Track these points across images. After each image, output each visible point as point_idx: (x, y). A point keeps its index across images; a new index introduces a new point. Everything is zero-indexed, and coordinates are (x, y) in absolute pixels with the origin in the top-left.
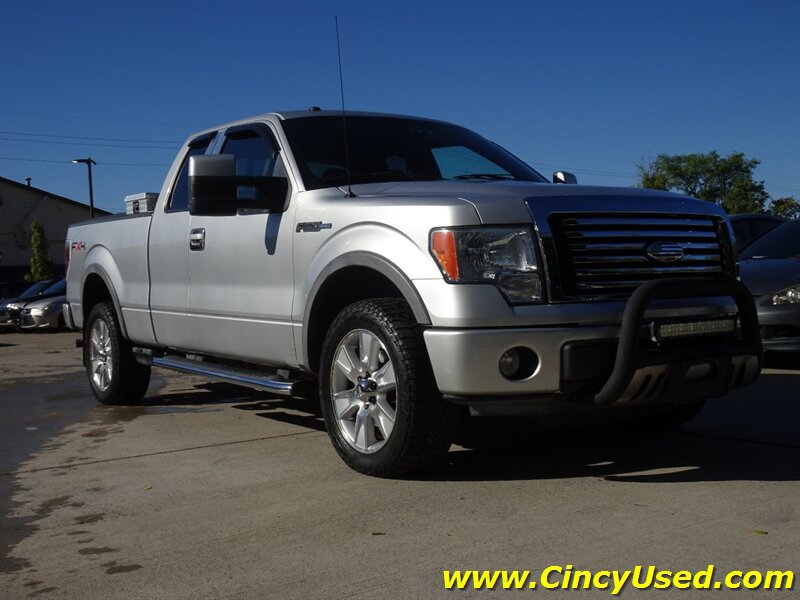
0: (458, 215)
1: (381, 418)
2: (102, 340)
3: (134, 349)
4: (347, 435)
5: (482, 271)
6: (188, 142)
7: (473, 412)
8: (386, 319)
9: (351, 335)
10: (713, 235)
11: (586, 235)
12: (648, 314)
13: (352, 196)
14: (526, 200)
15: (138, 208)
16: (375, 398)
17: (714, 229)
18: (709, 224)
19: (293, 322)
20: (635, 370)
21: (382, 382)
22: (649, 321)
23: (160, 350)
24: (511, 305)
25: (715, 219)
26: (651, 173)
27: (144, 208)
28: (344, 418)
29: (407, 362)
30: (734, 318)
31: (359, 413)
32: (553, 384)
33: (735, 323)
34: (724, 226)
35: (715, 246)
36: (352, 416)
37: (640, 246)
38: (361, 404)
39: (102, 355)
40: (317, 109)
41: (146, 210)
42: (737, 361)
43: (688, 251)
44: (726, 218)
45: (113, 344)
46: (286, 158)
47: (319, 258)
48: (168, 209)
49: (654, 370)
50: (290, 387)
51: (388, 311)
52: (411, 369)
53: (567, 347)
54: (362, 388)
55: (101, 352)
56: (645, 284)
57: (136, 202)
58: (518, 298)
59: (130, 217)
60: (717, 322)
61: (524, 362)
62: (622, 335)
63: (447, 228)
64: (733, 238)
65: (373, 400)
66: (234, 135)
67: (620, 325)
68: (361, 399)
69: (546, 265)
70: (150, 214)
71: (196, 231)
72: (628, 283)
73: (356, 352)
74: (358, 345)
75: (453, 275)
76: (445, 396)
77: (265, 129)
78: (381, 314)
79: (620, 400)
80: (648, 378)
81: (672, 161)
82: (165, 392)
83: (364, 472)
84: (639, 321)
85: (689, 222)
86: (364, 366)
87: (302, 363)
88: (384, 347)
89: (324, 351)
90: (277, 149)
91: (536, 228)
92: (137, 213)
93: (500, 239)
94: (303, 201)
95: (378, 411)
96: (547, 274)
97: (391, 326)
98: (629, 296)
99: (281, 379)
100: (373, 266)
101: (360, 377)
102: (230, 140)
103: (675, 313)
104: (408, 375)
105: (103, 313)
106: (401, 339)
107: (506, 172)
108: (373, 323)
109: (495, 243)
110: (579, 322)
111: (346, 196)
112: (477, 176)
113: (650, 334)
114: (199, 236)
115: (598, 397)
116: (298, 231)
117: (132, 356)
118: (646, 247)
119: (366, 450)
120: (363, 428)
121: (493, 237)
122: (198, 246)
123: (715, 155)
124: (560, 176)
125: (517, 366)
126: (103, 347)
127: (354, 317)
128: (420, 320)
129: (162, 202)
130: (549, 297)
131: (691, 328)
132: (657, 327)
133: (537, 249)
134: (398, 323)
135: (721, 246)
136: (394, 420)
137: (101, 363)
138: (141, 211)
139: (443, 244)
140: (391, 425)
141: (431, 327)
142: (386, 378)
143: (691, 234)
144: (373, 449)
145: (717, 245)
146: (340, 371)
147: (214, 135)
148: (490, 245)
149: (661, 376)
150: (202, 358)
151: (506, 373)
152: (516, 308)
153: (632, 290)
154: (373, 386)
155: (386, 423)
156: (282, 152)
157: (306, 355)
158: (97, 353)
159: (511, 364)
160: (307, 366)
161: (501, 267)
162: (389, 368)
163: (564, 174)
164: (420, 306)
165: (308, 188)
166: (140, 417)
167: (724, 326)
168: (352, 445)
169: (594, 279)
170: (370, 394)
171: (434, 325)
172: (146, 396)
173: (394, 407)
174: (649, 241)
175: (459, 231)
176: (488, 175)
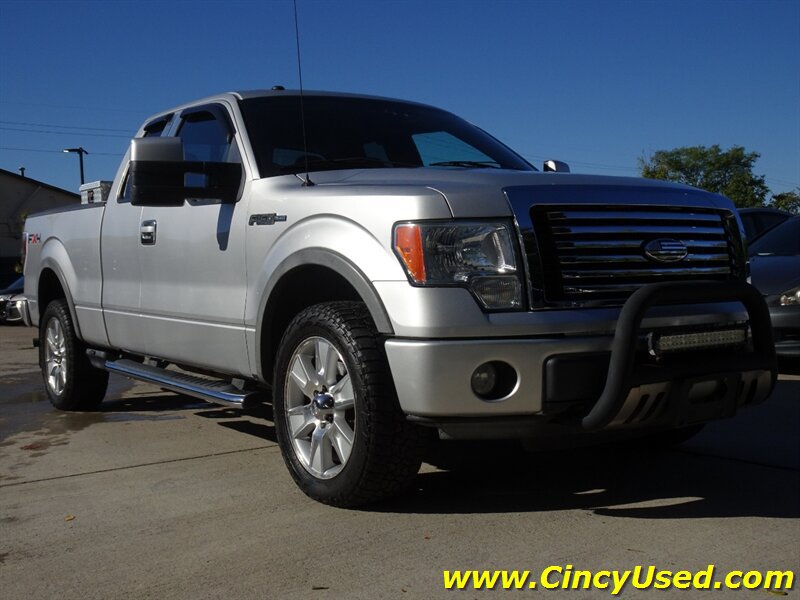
0: (426, 207)
1: (339, 440)
2: (56, 340)
3: (88, 351)
4: (302, 457)
5: (453, 273)
6: (144, 126)
7: (443, 435)
8: (344, 326)
9: (307, 343)
10: (721, 231)
11: (574, 230)
12: (646, 322)
13: (310, 184)
14: (506, 189)
15: (92, 198)
16: (332, 416)
17: (722, 224)
18: (717, 218)
19: (246, 326)
20: (630, 389)
21: (340, 399)
22: (647, 331)
23: (114, 353)
24: (486, 312)
25: (722, 213)
26: (652, 165)
27: (98, 198)
28: (300, 437)
29: (366, 376)
30: (743, 326)
31: (314, 433)
32: (534, 404)
33: (746, 333)
34: (733, 221)
35: (723, 244)
36: (307, 435)
37: (637, 243)
38: (317, 422)
39: (56, 356)
40: (281, 88)
41: (100, 200)
42: (747, 377)
43: (691, 250)
44: (735, 213)
45: (66, 344)
46: (242, 141)
47: (274, 254)
48: (121, 199)
49: (652, 389)
50: (242, 400)
51: (346, 318)
52: (371, 384)
53: (550, 362)
54: (317, 404)
55: (56, 353)
56: (643, 288)
57: (91, 191)
58: (495, 303)
59: (85, 207)
60: (726, 332)
61: (500, 378)
62: (615, 348)
63: (414, 221)
64: (743, 236)
65: (330, 418)
66: (190, 117)
67: (613, 335)
68: (317, 417)
69: (527, 265)
70: (103, 204)
71: (147, 224)
72: (623, 287)
73: (312, 362)
74: (314, 355)
75: (419, 276)
76: (409, 417)
77: (222, 110)
78: (338, 320)
79: (612, 423)
80: (645, 398)
81: (672, 155)
82: (129, 395)
83: (320, 501)
84: (634, 331)
85: (692, 217)
86: (320, 378)
87: (255, 373)
88: (341, 358)
89: (278, 360)
90: (232, 132)
91: (516, 223)
92: (92, 203)
93: (473, 235)
94: (258, 190)
95: (335, 431)
96: (528, 274)
97: (349, 334)
98: (624, 302)
99: (235, 390)
100: (328, 264)
101: (317, 392)
102: (186, 123)
103: (677, 322)
104: (368, 393)
105: (57, 311)
106: (360, 350)
107: (488, 159)
108: (329, 331)
109: (469, 240)
110: (566, 332)
111: (303, 185)
112: (457, 164)
113: (648, 347)
114: (150, 229)
115: (587, 420)
116: (251, 224)
117: (87, 359)
118: (643, 245)
119: (322, 475)
120: (319, 449)
121: (467, 232)
122: (148, 239)
123: (717, 148)
124: (551, 165)
125: (493, 383)
126: (58, 348)
127: (309, 323)
128: (382, 328)
129: (116, 191)
130: (530, 303)
131: (695, 340)
132: (656, 338)
133: (517, 248)
134: (357, 330)
135: (729, 243)
136: (352, 442)
137: (56, 365)
138: (95, 201)
139: (408, 240)
140: (349, 449)
141: (393, 337)
142: (344, 395)
143: (694, 230)
144: (329, 474)
145: (725, 243)
146: (295, 384)
147: (170, 117)
148: (464, 241)
149: (660, 396)
150: (156, 363)
151: (479, 391)
152: (491, 315)
153: (627, 294)
154: (330, 402)
155: (344, 445)
156: (237, 135)
157: (259, 365)
158: (52, 355)
159: (486, 381)
160: (261, 376)
161: (475, 268)
162: (347, 381)
163: (556, 163)
164: (382, 312)
165: (263, 175)
166: (93, 426)
167: (734, 336)
168: (307, 469)
169: (584, 283)
170: (325, 412)
171: (397, 334)
172: (104, 400)
173: (352, 426)
174: (647, 238)
175: (427, 225)
176: (469, 163)
